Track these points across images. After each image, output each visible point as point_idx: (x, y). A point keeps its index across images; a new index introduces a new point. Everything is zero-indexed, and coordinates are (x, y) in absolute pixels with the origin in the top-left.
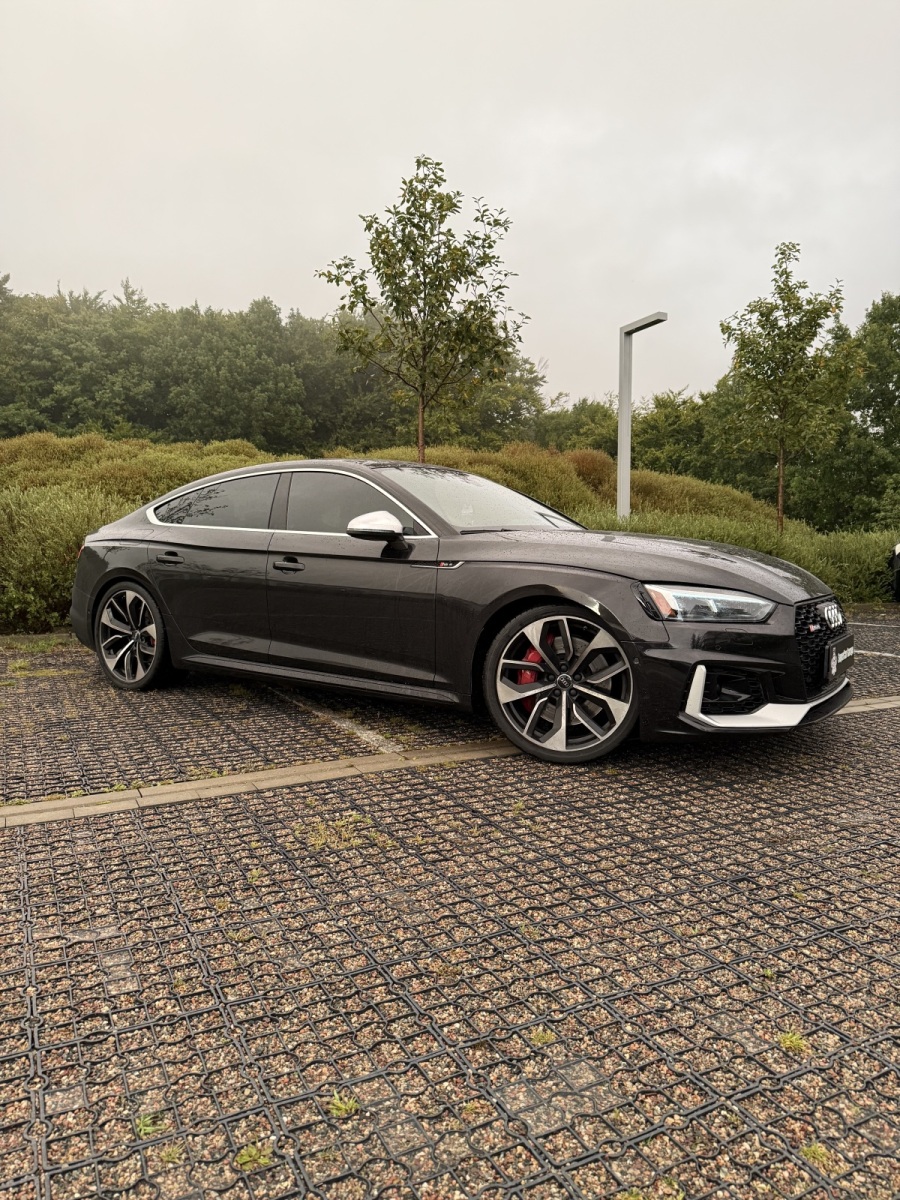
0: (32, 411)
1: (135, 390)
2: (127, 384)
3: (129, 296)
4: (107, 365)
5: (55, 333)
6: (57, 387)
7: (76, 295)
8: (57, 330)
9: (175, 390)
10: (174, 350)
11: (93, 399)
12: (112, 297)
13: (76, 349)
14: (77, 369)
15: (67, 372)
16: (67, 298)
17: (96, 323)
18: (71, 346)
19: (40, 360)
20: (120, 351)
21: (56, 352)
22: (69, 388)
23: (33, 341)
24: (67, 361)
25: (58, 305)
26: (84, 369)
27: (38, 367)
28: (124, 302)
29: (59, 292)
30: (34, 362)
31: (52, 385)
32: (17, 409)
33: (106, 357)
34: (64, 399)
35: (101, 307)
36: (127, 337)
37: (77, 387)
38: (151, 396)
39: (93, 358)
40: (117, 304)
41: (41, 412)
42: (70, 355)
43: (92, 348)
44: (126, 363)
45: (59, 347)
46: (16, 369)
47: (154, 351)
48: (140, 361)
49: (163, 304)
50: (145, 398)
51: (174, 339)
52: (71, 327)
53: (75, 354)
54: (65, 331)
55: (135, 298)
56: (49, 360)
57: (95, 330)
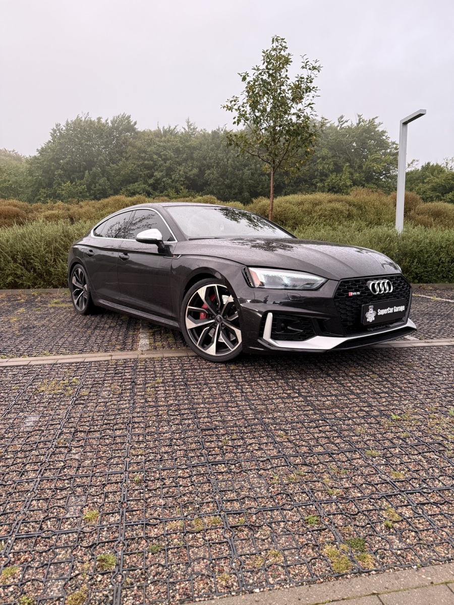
0: (145, 186)
1: (190, 173)
2: (186, 170)
3: (189, 126)
4: (178, 162)
5: (155, 147)
6: (156, 174)
7: (165, 128)
8: (156, 146)
9: (208, 172)
10: (208, 152)
11: (171, 178)
12: (181, 128)
13: (164, 155)
14: (164, 164)
15: (160, 166)
16: (162, 130)
17: (173, 141)
18: (162, 153)
19: (148, 161)
20: (183, 154)
21: (155, 157)
22: (161, 174)
23: (145, 152)
24: (160, 160)
25: (157, 134)
26: (167, 164)
27: (148, 164)
28: (187, 129)
29: (158, 127)
30: (146, 162)
31: (153, 173)
32: (139, 185)
33: (177, 157)
34: (159, 179)
35: (176, 133)
36: (187, 147)
37: (164, 173)
38: (197, 176)
39: (171, 159)
40: (183, 130)
41: (149, 186)
42: (161, 157)
43: (171, 154)
44: (186, 160)
45: (157, 154)
46: (138, 166)
47: (199, 153)
48: (192, 159)
49: (204, 129)
50: (194, 177)
51: (208, 146)
52: (162, 144)
53: (163, 157)
54: (159, 146)
55: (192, 127)
56: (152, 161)
57: (172, 145)
